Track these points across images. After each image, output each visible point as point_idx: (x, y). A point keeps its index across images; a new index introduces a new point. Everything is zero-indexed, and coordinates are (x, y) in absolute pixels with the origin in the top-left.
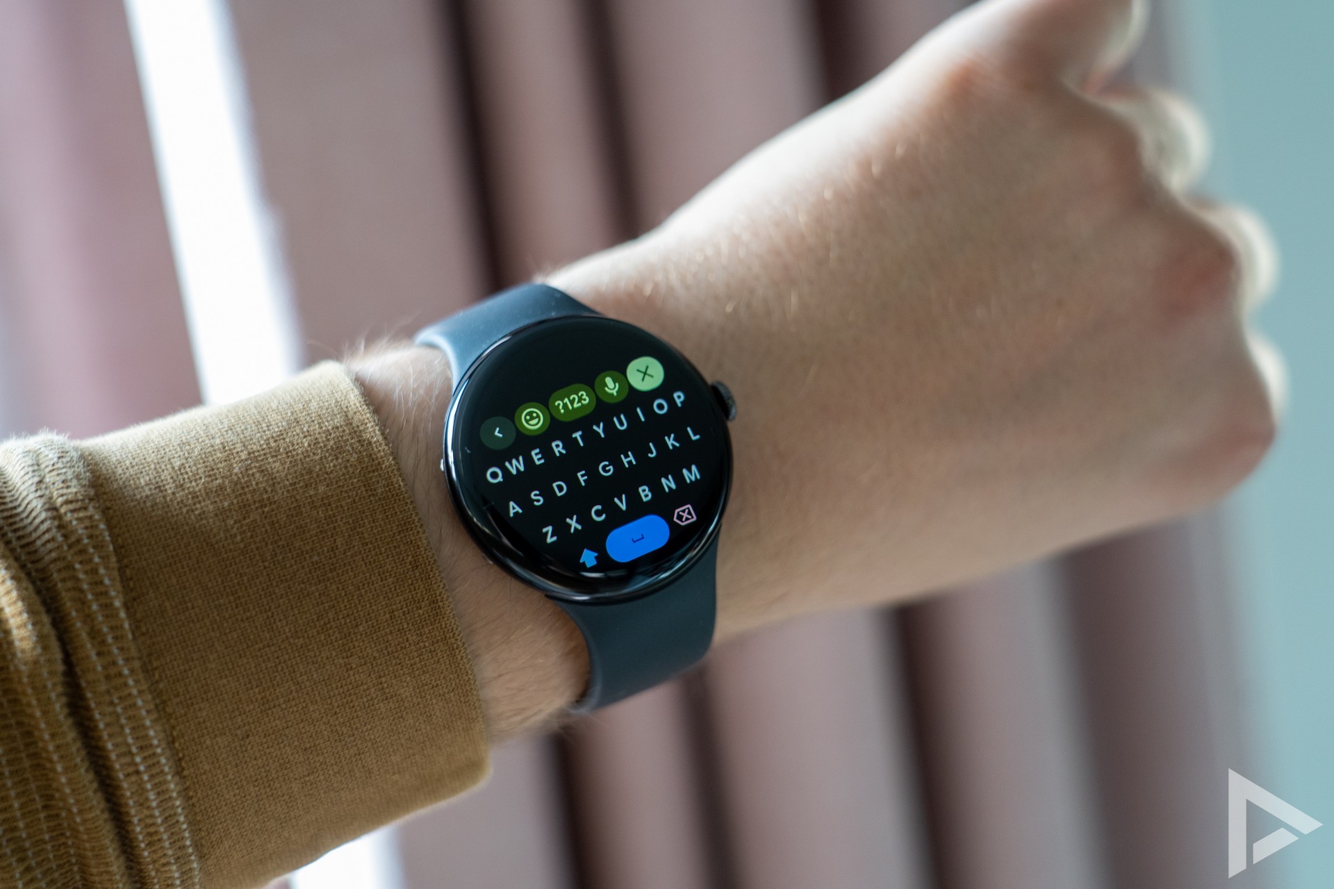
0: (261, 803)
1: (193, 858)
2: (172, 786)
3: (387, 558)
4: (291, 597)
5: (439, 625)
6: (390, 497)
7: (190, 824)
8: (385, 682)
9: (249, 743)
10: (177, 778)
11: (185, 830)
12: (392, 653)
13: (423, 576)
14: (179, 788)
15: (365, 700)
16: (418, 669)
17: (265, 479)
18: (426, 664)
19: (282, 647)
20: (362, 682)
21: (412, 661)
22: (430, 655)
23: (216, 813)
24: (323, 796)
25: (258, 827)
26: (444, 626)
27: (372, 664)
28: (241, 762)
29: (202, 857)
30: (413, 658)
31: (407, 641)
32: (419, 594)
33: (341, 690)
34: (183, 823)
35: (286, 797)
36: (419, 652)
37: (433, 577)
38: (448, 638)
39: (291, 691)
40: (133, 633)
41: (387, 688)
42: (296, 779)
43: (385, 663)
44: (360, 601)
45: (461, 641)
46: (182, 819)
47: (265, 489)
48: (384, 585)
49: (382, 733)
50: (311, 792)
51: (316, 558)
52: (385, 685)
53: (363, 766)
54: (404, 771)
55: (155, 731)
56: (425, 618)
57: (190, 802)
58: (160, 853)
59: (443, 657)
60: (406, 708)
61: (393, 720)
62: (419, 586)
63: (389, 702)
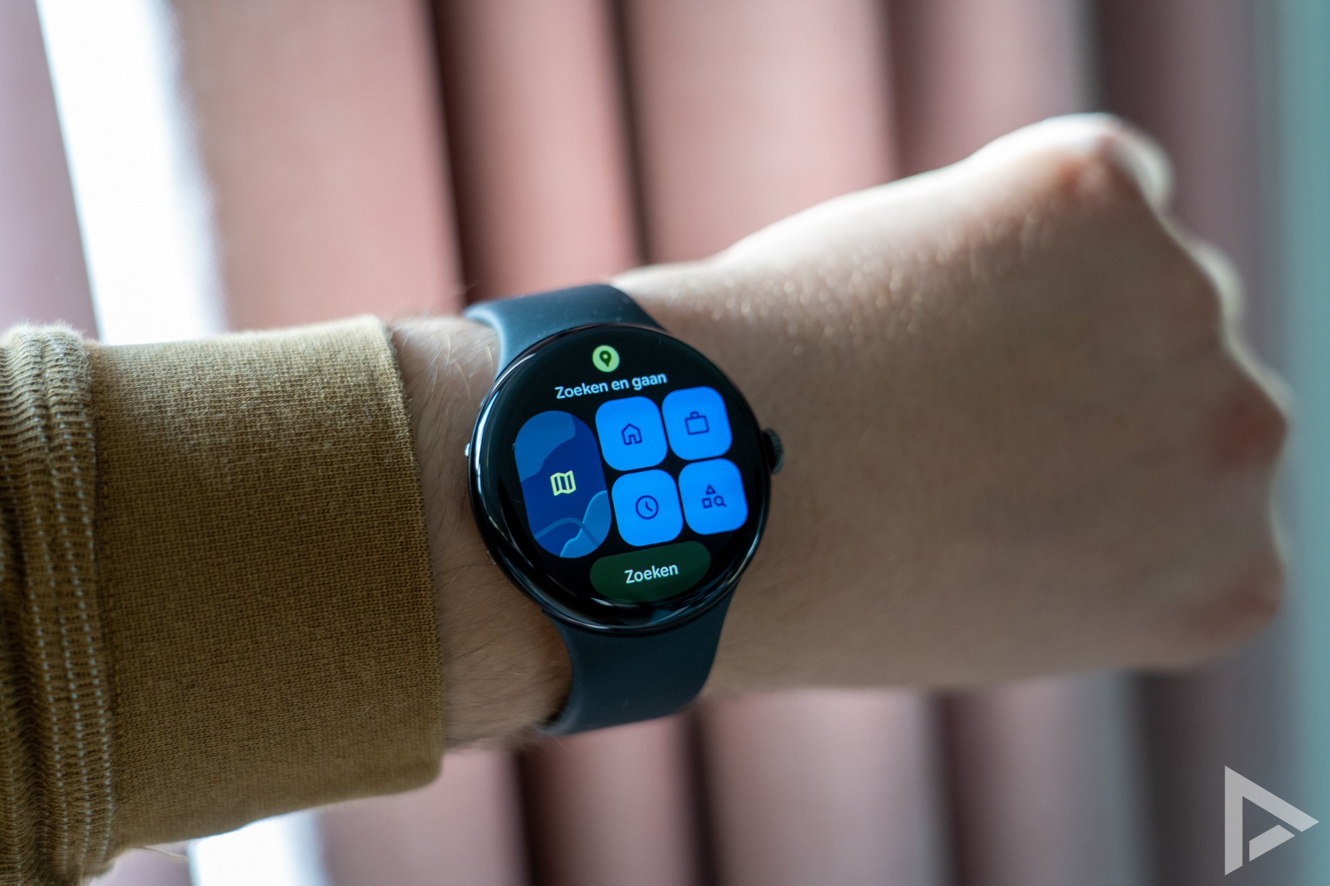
0: (193, 757)
1: (109, 798)
2: (103, 721)
3: (378, 534)
4: (269, 552)
5: (416, 614)
6: (397, 469)
7: (113, 763)
8: (347, 661)
9: (193, 694)
10: (109, 714)
11: (107, 769)
12: (362, 632)
13: (411, 559)
14: (109, 724)
15: (323, 674)
16: (384, 655)
17: (271, 422)
18: (394, 651)
19: (248, 601)
20: (324, 655)
21: (380, 646)
22: (400, 642)
23: (143, 757)
24: (259, 763)
25: (185, 781)
26: (421, 617)
27: (338, 639)
28: (180, 711)
29: (119, 800)
30: (382, 643)
31: (380, 623)
32: (403, 578)
33: (300, 660)
34: (106, 761)
35: (221, 757)
36: (390, 637)
37: (421, 563)
38: (422, 630)
39: (248, 649)
40: (96, 555)
41: (348, 667)
42: (234, 740)
43: (352, 641)
44: (339, 571)
45: (435, 636)
46: (106, 756)
47: (268, 434)
48: (369, 560)
49: (334, 713)
50: (247, 757)
51: (303, 517)
52: (347, 664)
53: (307, 743)
54: (349, 756)
55: (96, 661)
56: (404, 604)
57: (118, 741)
58: (75, 787)
59: (413, 649)
60: (364, 692)
61: (348, 702)
62: (405, 569)
63: (348, 682)
